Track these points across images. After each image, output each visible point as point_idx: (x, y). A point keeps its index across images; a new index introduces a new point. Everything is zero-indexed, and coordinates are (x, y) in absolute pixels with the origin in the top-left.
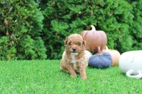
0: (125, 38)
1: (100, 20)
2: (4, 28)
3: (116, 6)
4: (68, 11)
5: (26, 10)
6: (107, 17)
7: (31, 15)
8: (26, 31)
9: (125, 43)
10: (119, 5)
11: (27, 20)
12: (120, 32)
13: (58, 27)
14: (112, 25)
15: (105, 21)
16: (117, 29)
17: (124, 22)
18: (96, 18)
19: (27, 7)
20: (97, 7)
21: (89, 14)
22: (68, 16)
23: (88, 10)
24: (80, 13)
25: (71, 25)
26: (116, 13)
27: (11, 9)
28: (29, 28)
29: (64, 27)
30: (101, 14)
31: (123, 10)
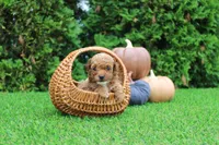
1: (168, 30)
2: (19, 48)
3: (195, 5)
4: (118, 19)
5: (51, 21)
6: (179, 25)
7: (59, 28)
8: (51, 50)
10: (200, 4)
14: (188, 37)
15: (176, 32)
17: (211, 32)
19: (54, 16)
21: (149, 22)
22: (118, 27)
23: (147, 16)
24: (136, 20)
25: (122, 40)
26: (196, 17)
27: (29, 21)
28: (57, 47)
30: (169, 21)
31: (208, 11)
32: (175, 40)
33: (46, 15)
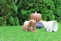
0: (51, 16)
1: (41, 9)
2: (1, 13)
3: (47, 2)
4: (27, 6)
5: (10, 6)
6: (43, 7)
7: (12, 8)
8: (10, 14)
9: (51, 18)
10: (48, 2)
11: (11, 10)
12: (49, 14)
13: (24, 12)
14: (46, 11)
15: (43, 9)
16: (48, 12)
17: (51, 9)
18: (39, 8)
19: (10, 4)
20: (39, 3)
21: (36, 7)
22: (28, 8)
23: (35, 5)
24: (32, 6)
25: (29, 11)
26: (47, 5)
27: (4, 6)
28: (12, 13)
29: (26, 12)
30: (41, 6)
31: (50, 4)
32: (42, 11)
33: (8, 4)
